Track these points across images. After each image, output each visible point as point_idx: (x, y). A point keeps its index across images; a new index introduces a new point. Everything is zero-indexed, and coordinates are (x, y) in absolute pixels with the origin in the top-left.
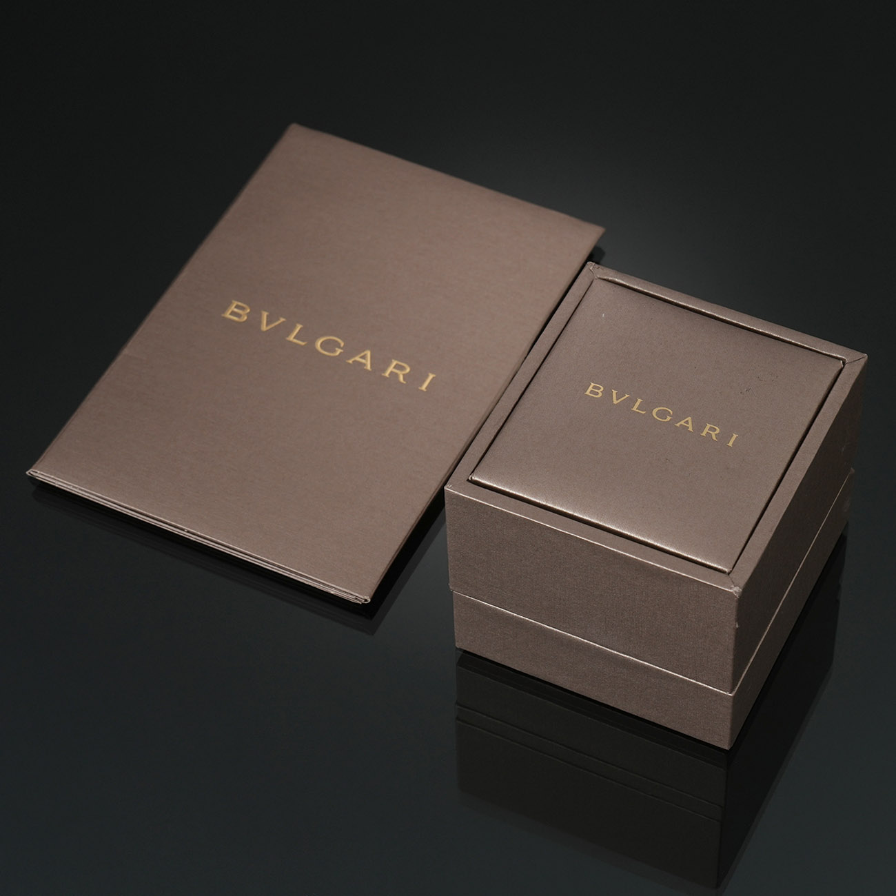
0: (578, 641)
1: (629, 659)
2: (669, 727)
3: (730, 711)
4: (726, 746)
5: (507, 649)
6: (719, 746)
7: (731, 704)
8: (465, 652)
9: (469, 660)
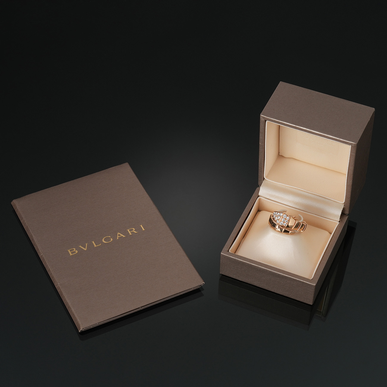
0: (263, 269)
1: (280, 274)
2: (292, 298)
3: (314, 291)
4: (311, 303)
5: (238, 273)
6: (309, 304)
7: (314, 288)
8: (223, 275)
9: (224, 278)
